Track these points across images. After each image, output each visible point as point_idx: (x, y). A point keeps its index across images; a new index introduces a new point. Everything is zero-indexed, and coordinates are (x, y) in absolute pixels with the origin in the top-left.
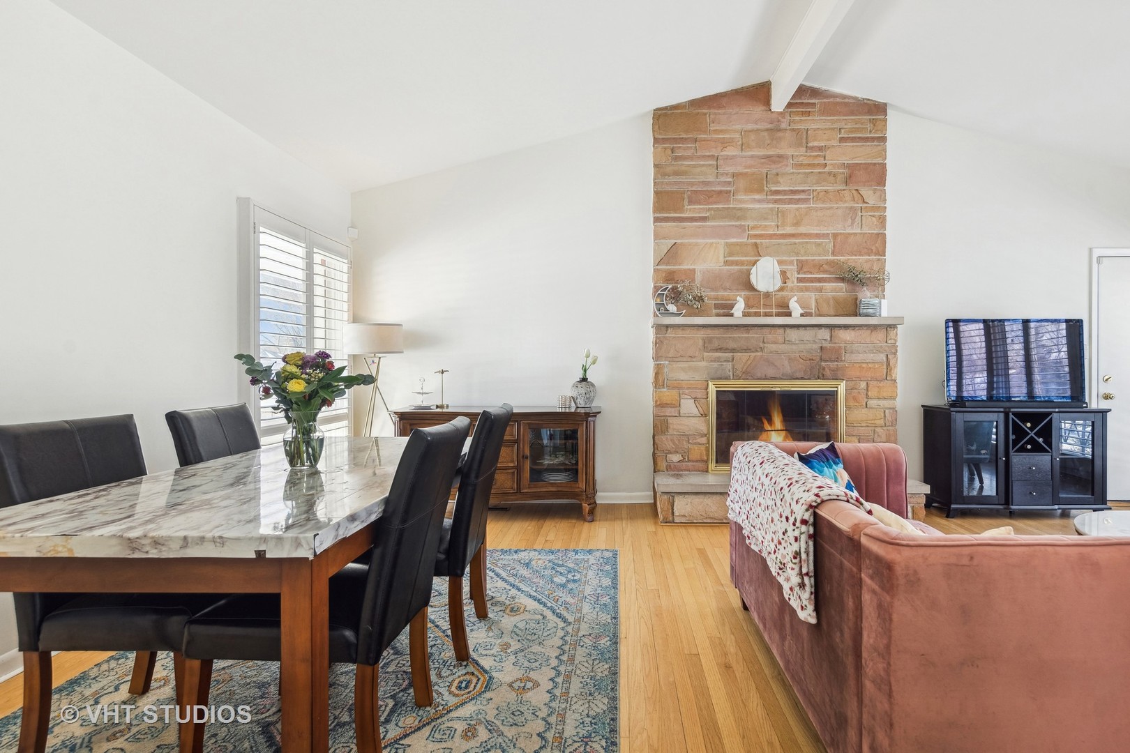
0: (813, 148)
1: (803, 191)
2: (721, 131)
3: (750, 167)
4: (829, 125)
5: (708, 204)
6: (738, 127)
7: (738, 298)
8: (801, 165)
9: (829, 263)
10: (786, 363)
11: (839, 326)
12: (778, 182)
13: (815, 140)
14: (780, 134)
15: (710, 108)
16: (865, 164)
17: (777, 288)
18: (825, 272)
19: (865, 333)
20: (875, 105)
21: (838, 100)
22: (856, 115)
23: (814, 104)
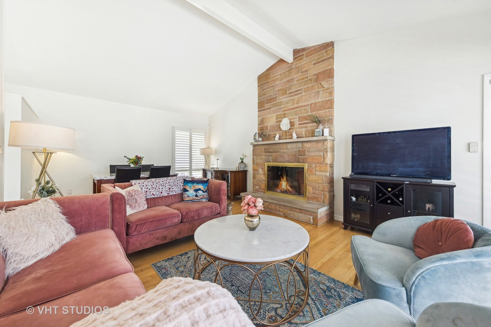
0: (303, 72)
1: (300, 90)
2: (275, 77)
3: (283, 86)
4: (309, 60)
5: (271, 102)
6: (279, 73)
7: (277, 134)
8: (299, 80)
9: (309, 116)
10: (287, 156)
11: (305, 142)
12: (292, 89)
13: (304, 68)
14: (291, 71)
15: (271, 70)
16: (323, 71)
17: (288, 129)
18: (308, 120)
19: (314, 144)
20: (327, 44)
21: (312, 49)
22: (319, 52)
23: (304, 54)
